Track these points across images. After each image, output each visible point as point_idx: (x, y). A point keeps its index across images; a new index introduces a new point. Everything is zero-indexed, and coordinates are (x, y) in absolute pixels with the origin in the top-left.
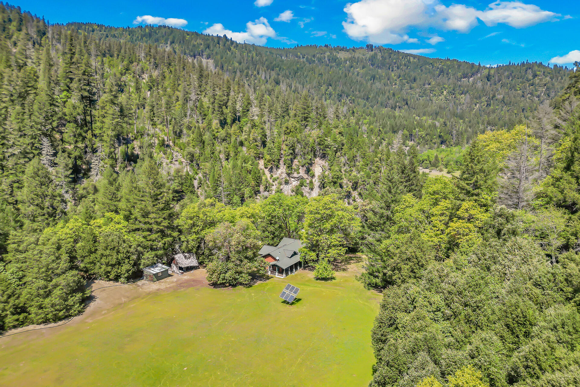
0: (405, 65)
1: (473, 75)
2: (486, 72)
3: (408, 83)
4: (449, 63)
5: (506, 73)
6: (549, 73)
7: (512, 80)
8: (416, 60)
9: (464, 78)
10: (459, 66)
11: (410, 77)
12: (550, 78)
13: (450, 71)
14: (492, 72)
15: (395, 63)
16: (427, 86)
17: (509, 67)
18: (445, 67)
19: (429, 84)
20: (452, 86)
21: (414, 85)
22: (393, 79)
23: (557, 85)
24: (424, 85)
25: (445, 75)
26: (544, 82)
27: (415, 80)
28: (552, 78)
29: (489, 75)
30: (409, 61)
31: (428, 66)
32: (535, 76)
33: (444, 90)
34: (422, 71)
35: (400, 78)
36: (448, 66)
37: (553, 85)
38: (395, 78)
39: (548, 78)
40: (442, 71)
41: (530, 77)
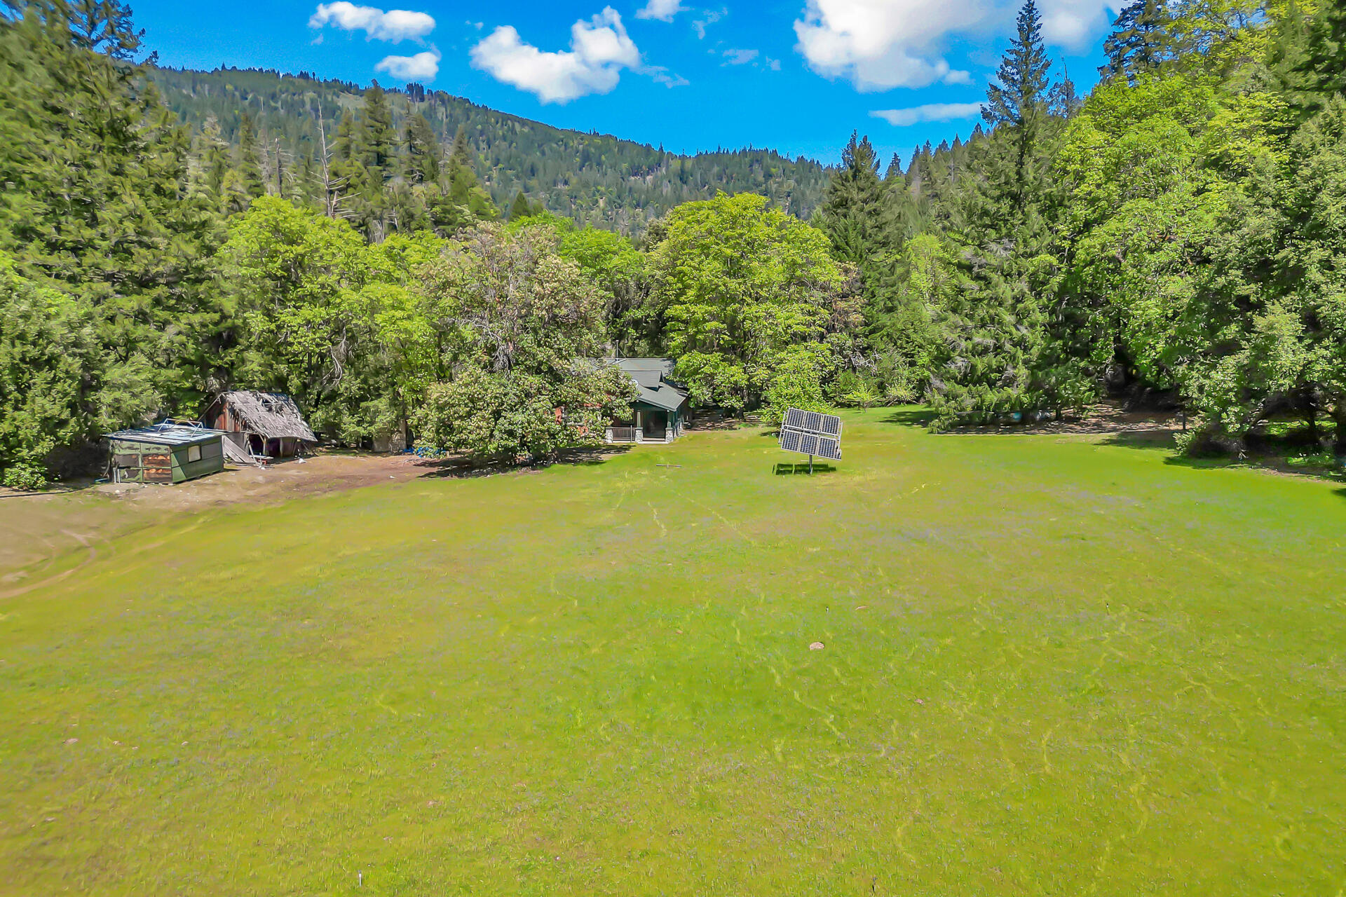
0: (504, 138)
1: (651, 170)
2: (675, 165)
3: (518, 177)
4: (598, 141)
5: (716, 169)
6: (793, 172)
7: (727, 183)
8: (526, 130)
9: (635, 174)
10: (621, 150)
11: (521, 164)
12: (796, 181)
13: (603, 157)
14: (689, 164)
15: (482, 133)
16: (560, 186)
17: (718, 157)
18: (593, 150)
19: (566, 183)
20: (614, 189)
21: (533, 182)
22: (483, 166)
23: (811, 195)
24: (555, 184)
25: (595, 167)
26: (785, 188)
27: (533, 172)
28: (798, 182)
29: (682, 171)
30: (513, 130)
31: (555, 145)
32: (768, 176)
33: (598, 197)
34: (543, 153)
35: (501, 166)
36: (597, 148)
37: (803, 194)
38: (488, 163)
39: (792, 182)
40: (586, 157)
41: (761, 178)
